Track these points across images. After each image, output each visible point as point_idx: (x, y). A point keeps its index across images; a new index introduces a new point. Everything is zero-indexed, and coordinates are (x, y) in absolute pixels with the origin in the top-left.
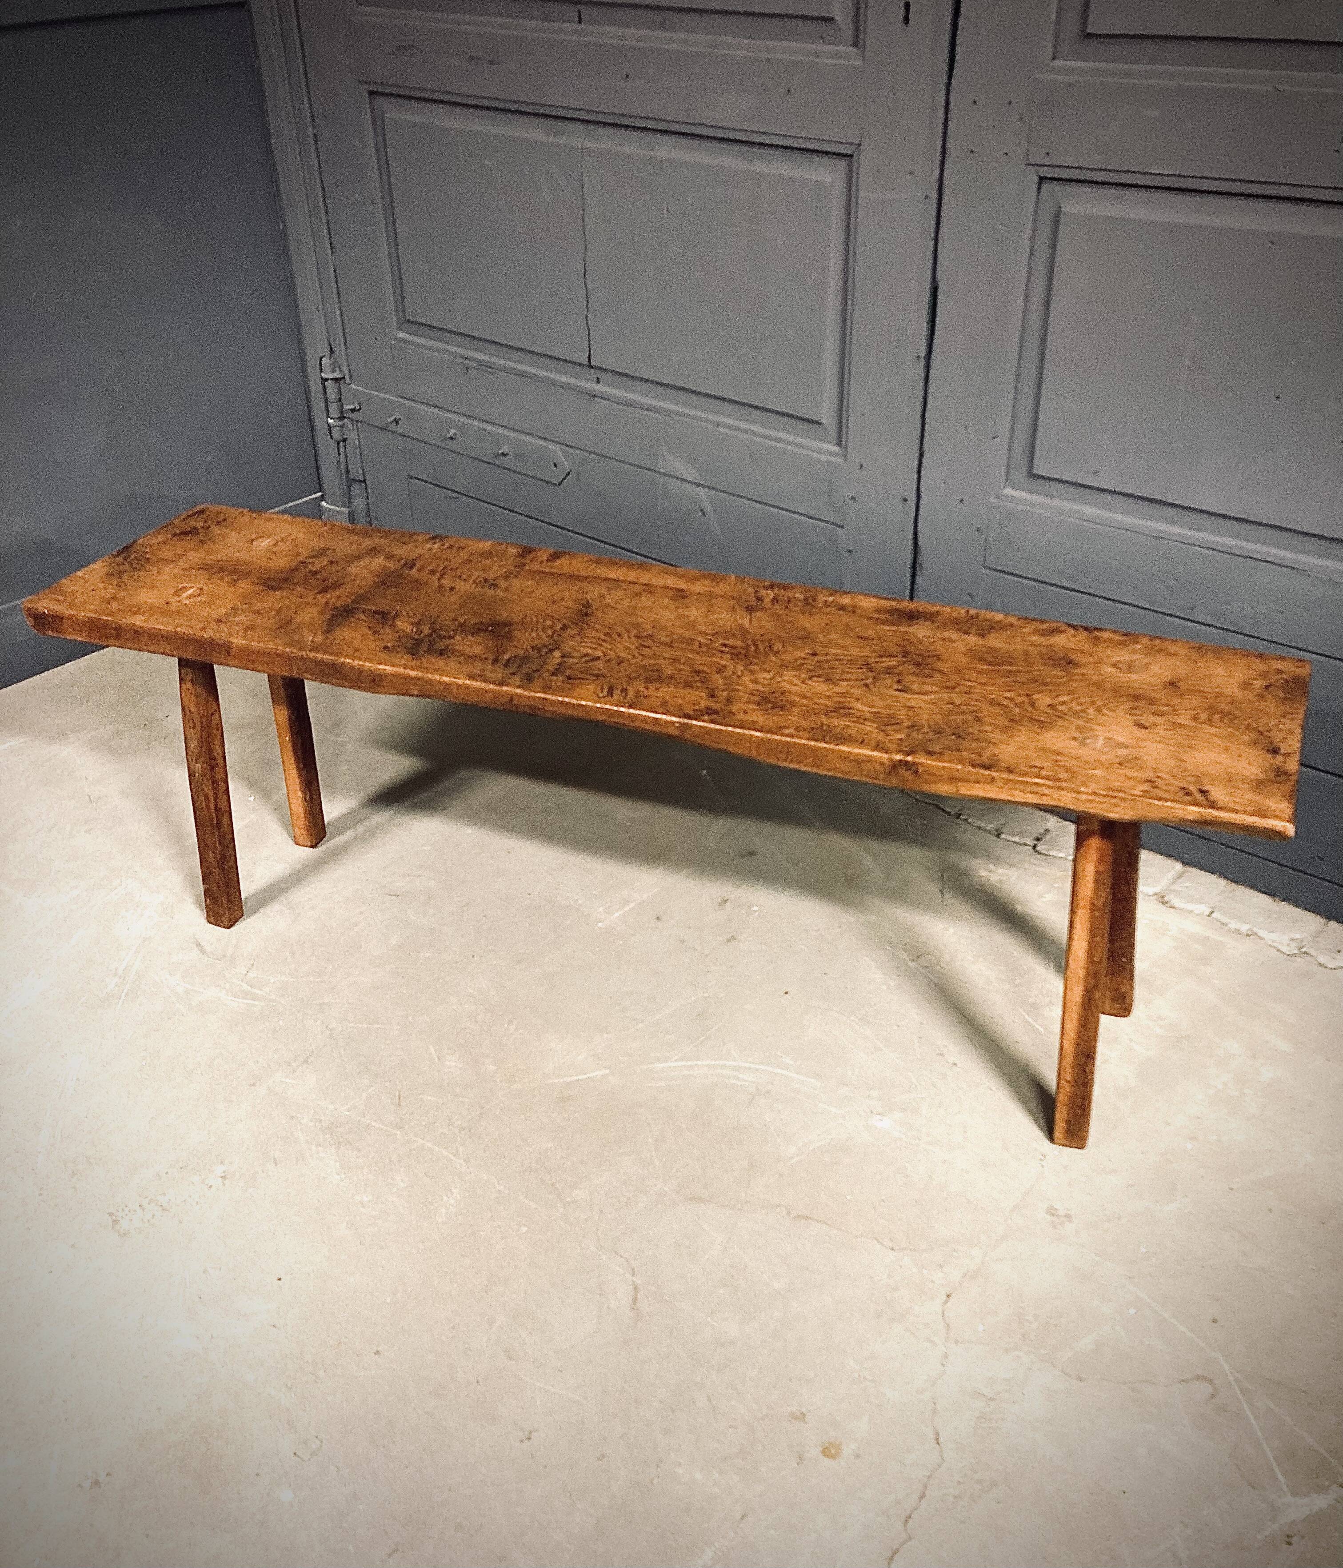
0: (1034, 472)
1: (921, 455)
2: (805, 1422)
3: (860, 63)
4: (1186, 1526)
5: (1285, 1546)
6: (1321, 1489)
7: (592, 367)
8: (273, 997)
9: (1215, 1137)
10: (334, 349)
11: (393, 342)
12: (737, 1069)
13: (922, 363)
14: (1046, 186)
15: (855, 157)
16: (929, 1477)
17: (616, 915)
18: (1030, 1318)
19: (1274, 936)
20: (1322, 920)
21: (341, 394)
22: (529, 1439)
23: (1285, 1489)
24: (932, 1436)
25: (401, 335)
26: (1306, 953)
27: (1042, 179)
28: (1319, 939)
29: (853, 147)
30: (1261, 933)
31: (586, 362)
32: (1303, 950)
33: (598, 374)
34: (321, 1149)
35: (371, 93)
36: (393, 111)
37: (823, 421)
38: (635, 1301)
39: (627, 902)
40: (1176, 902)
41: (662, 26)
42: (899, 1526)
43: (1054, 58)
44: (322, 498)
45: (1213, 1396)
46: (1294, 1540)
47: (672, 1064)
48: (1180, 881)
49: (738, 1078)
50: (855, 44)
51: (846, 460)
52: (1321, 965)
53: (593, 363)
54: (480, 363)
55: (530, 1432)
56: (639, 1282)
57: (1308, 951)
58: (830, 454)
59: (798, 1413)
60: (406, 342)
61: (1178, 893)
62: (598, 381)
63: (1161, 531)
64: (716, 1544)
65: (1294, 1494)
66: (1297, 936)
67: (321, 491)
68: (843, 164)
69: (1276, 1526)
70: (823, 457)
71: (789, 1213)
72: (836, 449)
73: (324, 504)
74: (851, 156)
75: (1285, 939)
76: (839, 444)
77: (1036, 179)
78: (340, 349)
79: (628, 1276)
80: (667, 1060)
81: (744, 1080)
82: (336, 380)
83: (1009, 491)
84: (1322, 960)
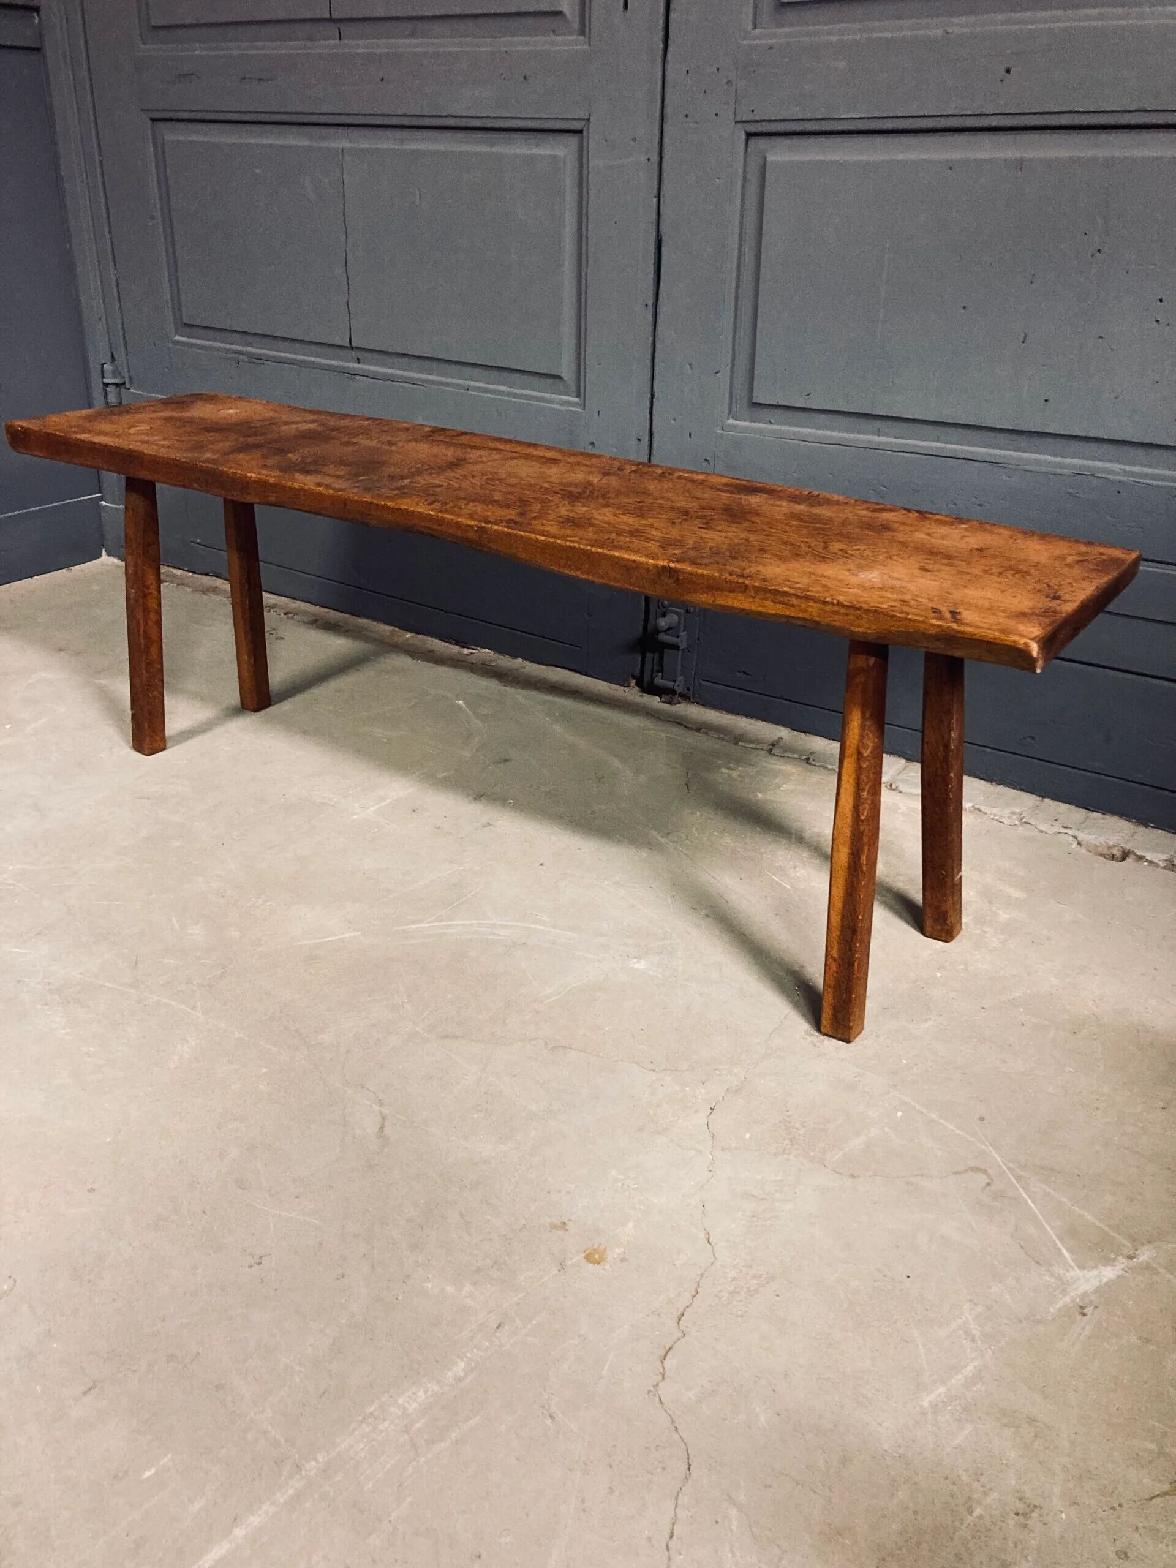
0: (754, 401)
1: (652, 396)
2: (566, 1230)
3: (586, 47)
4: (976, 1304)
5: (1079, 1317)
6: (1109, 1262)
7: (352, 348)
8: (11, 881)
9: (962, 967)
10: (115, 356)
11: (170, 345)
12: (493, 926)
13: (650, 310)
14: (753, 142)
15: (584, 131)
16: (702, 1275)
17: (371, 809)
18: (797, 1125)
19: (995, 811)
20: (1039, 799)
21: (121, 399)
22: (260, 1263)
23: (1073, 1264)
24: (702, 1236)
25: (178, 338)
26: (1026, 823)
27: (749, 135)
28: (1037, 812)
29: (583, 123)
30: (983, 808)
31: (347, 345)
32: (1023, 820)
33: (359, 354)
34: (46, 1007)
35: (153, 120)
36: (172, 135)
37: (563, 375)
38: (382, 1128)
39: (383, 799)
40: (902, 787)
41: (413, 34)
42: (672, 1323)
43: (755, 28)
44: (102, 499)
45: (988, 1184)
46: (1089, 1310)
47: (426, 925)
48: (904, 771)
49: (494, 934)
50: (582, 32)
51: (584, 409)
52: (1042, 831)
53: (354, 345)
54: (251, 356)
55: (261, 1258)
56: (387, 1112)
57: (1028, 821)
58: (569, 403)
59: (559, 1223)
60: (183, 344)
61: (905, 782)
62: (359, 361)
63: (869, 442)
64: (469, 1355)
65: (1082, 1267)
66: (1017, 810)
67: (100, 493)
68: (573, 140)
69: (1068, 1299)
70: (564, 408)
71: (546, 1044)
72: (576, 400)
73: (103, 503)
74: (581, 132)
75: (1007, 812)
76: (578, 396)
77: (743, 137)
78: (120, 356)
79: (376, 1108)
80: (421, 921)
81: (499, 935)
82: (117, 385)
83: (731, 421)
84: (1041, 827)
